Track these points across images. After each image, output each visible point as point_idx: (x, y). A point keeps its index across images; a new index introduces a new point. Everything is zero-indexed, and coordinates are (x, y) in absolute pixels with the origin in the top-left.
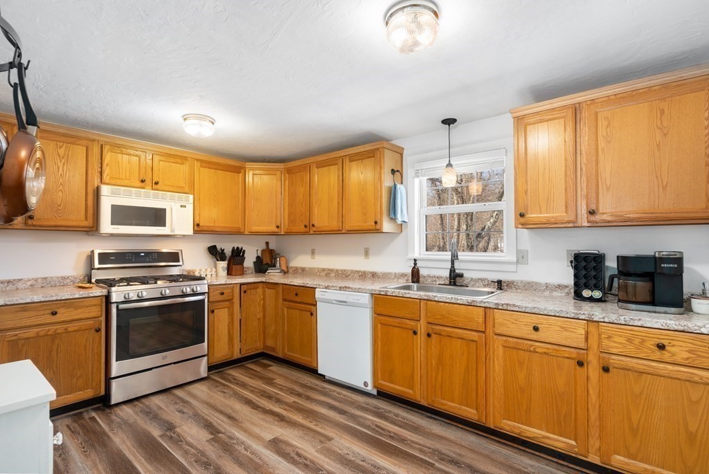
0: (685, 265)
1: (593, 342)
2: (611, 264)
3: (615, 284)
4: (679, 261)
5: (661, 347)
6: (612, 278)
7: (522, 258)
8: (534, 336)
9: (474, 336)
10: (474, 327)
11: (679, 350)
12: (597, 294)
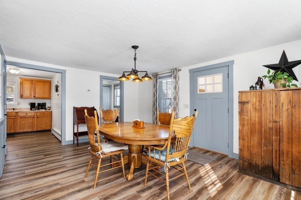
0: (46, 105)
1: (35, 115)
2: (36, 105)
3: (37, 108)
4: (45, 103)
5: (44, 113)
6: (37, 106)
7: (19, 104)
8: (26, 115)
9: (13, 117)
10: (13, 115)
11: (46, 114)
12: (34, 109)
